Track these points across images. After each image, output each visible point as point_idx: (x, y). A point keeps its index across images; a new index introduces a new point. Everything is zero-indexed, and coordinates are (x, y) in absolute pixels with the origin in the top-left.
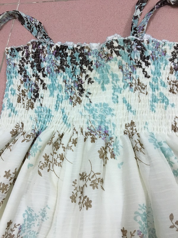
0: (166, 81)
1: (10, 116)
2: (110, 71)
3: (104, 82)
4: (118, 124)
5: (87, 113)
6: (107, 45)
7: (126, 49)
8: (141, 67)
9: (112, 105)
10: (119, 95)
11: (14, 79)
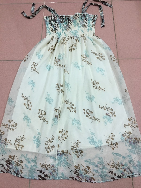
0: (91, 25)
1: (49, 34)
2: (77, 22)
3: (75, 25)
4: (80, 35)
5: (71, 33)
6: (75, 15)
7: (81, 16)
8: (85, 21)
9: (78, 31)
10: (80, 28)
11: (49, 25)
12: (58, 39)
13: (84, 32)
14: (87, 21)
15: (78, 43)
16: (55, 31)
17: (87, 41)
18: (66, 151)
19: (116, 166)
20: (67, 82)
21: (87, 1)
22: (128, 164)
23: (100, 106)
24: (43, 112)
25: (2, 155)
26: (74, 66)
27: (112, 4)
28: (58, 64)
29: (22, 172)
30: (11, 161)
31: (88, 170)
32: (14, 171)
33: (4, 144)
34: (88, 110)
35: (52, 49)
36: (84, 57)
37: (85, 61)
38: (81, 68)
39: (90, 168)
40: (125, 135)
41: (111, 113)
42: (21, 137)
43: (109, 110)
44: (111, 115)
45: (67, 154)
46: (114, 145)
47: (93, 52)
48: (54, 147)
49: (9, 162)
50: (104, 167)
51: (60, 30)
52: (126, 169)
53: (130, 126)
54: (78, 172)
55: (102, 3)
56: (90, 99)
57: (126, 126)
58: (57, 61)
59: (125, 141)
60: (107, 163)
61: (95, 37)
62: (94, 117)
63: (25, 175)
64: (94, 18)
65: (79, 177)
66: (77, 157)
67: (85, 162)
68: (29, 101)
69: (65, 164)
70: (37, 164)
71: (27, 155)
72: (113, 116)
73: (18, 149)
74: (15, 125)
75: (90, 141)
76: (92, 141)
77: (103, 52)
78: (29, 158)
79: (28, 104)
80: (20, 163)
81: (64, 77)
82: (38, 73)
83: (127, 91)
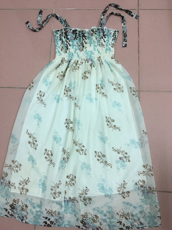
0: (111, 43)
1: (59, 55)
2: (93, 40)
3: (91, 43)
4: (95, 57)
5: (85, 54)
7: (98, 32)
8: (103, 38)
9: (94, 51)
10: (96, 48)
11: (58, 42)
12: (70, 61)
13: (100, 54)
14: (105, 37)
15: (93, 68)
16: (66, 50)
17: (104, 66)
18: (73, 198)
19: (126, 216)
20: (78, 119)
21: (107, 9)
22: (139, 215)
23: (114, 149)
24: (50, 153)
25: (6, 199)
26: (87, 99)
27: (138, 14)
28: (69, 95)
29: (27, 218)
30: (15, 206)
31: (96, 219)
32: (19, 217)
33: (8, 187)
34: (100, 152)
35: (61, 76)
36: (100, 88)
37: (100, 93)
38: (94, 101)
39: (98, 217)
40: (138, 183)
41: (125, 157)
42: (25, 179)
43: (123, 154)
44: (125, 160)
45: (74, 201)
46: (126, 194)
47: (110, 81)
48: (61, 193)
49: (13, 207)
50: (112, 217)
51: (71, 49)
52: (136, 220)
53: (145, 174)
54: (85, 221)
55: (126, 12)
56: (103, 139)
57: (140, 174)
58: (68, 90)
59: (137, 190)
60: (116, 212)
61: (113, 61)
62: (106, 162)
63: (29, 221)
64: (115, 35)
65: (86, 227)
66: (85, 205)
67: (93, 210)
68: (34, 138)
69: (72, 211)
70: (42, 210)
71: (32, 199)
72: (128, 160)
73: (22, 193)
74: (19, 166)
75: (100, 188)
76: (102, 188)
77: (122, 82)
78: (34, 203)
79: (34, 143)
80: (25, 208)
81: (74, 111)
82: (45, 105)
83: (145, 132)
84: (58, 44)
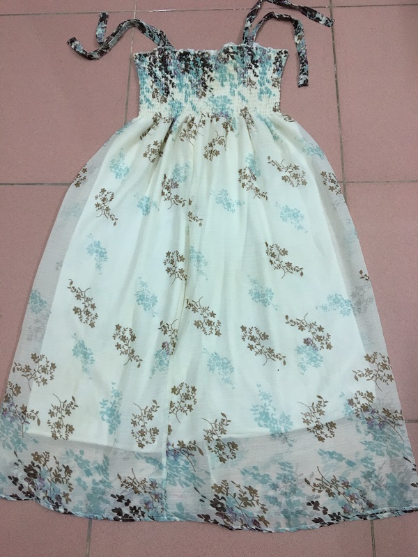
0: (270, 79)
1: (148, 108)
2: (227, 71)
3: (223, 80)
4: (235, 110)
5: (211, 103)
6: (224, 51)
7: (239, 54)
8: (251, 68)
9: (230, 97)
10: (235, 90)
11: (146, 80)
12: (174, 120)
13: (247, 102)
14: (256, 67)
15: (230, 133)
16: (165, 97)
17: (256, 128)
18: (190, 442)
19: (327, 486)
20: (196, 249)
21: (259, 6)
22: (363, 484)
23: (289, 320)
24: (127, 334)
25: (15, 453)
26: (217, 202)
27: (331, 15)
28: (173, 197)
29: (68, 500)
30: (37, 469)
31: (250, 498)
32: (48, 497)
33: (19, 422)
34: (254, 329)
35: (154, 151)
36: (248, 176)
37: (248, 189)
38: (236, 207)
39: (255, 492)
40: (355, 401)
41: (319, 338)
42: (66, 401)
43: (313, 330)
44: (318, 344)
45: (193, 452)
46: (325, 430)
47: (272, 161)
48: (158, 431)
49: (32, 472)
50: (294, 491)
51: (177, 94)
52: (356, 497)
53: (371, 375)
54: (223, 501)
55: (302, 13)
56: (261, 297)
57: (360, 376)
58: (169, 185)
59: (354, 417)
60: (302, 478)
61: (278, 116)
62: (271, 351)
63: (76, 509)
64: (279, 59)
65: (226, 517)
66: (221, 461)
67: (243, 474)
68: (88, 300)
69: (187, 478)
70: (110, 478)
71: (82, 452)
72: (325, 346)
73: (58, 435)
74: (49, 369)
75: (258, 416)
76: (265, 417)
77: (302, 161)
78: (88, 462)
79: (87, 311)
80: (63, 476)
81: (188, 233)
82: (114, 221)
83: (366, 275)
84: (144, 83)
